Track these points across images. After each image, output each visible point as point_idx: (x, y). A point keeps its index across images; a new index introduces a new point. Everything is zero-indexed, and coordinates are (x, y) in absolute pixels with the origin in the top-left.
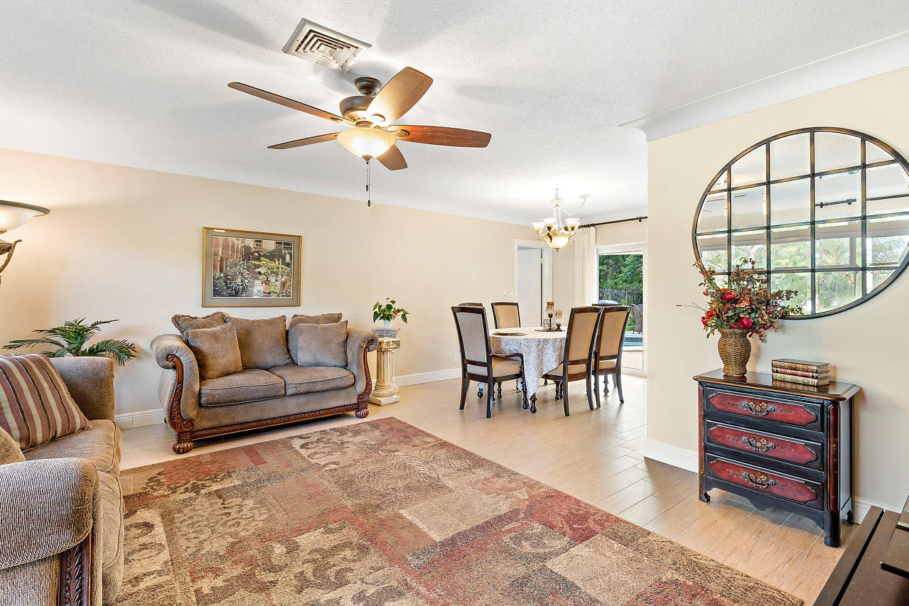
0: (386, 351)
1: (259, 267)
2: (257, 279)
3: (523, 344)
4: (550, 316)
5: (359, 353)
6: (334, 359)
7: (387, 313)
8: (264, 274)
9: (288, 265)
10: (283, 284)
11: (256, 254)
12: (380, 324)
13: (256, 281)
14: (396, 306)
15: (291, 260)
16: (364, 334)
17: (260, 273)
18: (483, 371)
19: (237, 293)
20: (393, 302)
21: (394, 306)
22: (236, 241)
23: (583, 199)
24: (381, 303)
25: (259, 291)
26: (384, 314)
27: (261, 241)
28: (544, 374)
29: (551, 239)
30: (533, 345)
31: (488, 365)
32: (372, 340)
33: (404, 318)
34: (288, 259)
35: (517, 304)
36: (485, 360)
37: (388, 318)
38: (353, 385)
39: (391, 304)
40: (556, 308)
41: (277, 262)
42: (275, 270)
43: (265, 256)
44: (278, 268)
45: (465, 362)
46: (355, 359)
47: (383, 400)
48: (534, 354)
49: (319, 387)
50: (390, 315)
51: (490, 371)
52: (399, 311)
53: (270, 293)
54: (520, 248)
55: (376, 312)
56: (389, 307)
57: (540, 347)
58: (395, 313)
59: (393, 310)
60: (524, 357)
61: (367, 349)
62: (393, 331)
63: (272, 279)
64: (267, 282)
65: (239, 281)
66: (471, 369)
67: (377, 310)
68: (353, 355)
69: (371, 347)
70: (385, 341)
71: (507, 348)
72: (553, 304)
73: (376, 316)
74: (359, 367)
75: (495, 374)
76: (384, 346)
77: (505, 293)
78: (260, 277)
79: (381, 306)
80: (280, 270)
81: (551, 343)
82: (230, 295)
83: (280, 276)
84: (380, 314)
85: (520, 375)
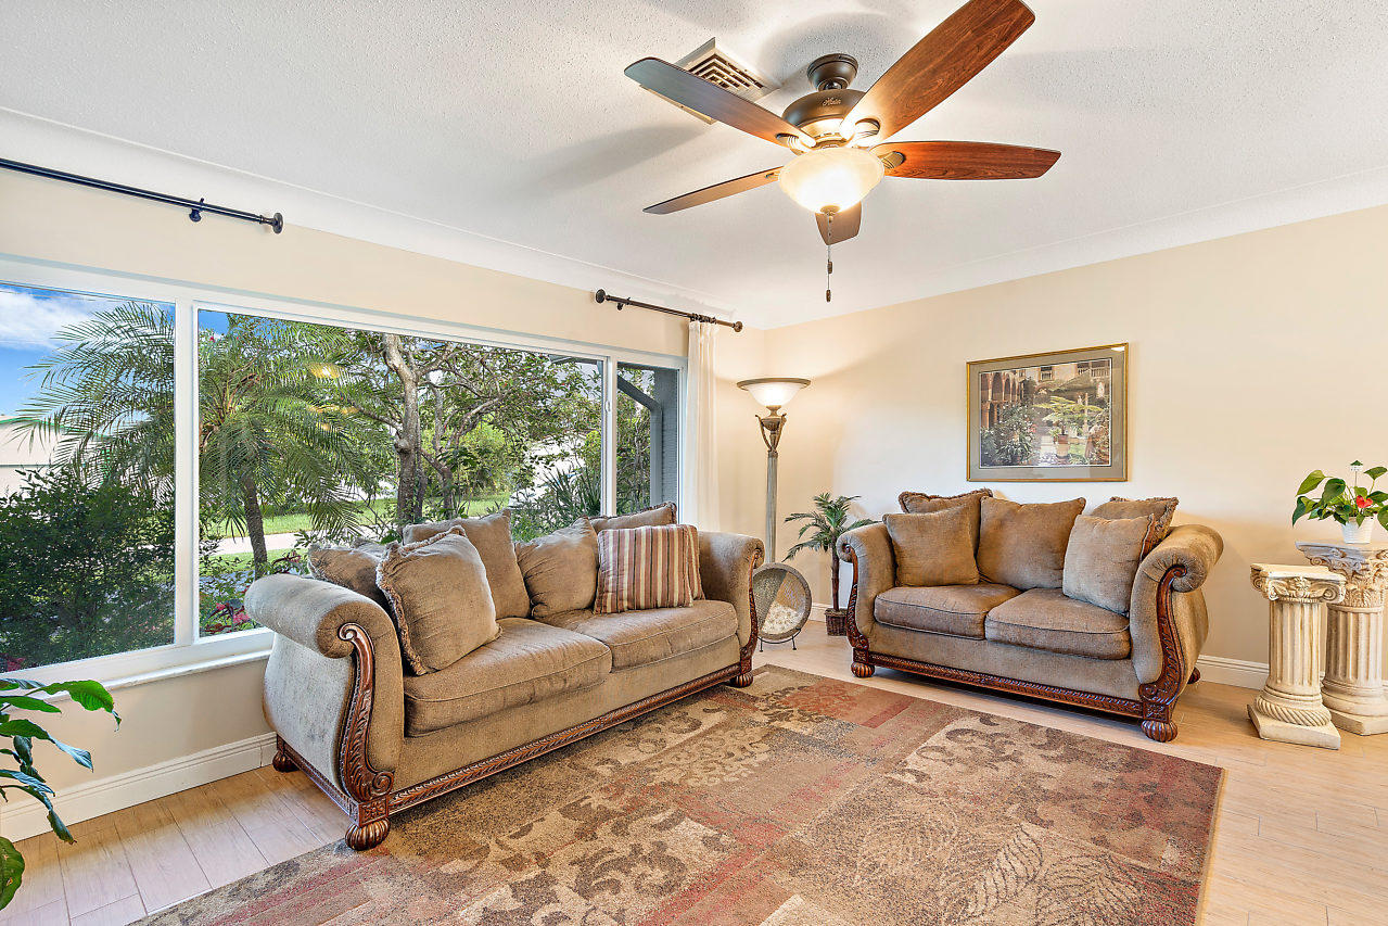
1: (1048, 412)
2: (1045, 433)
6: (1106, 593)
8: (1057, 425)
9: (1101, 403)
10: (1093, 441)
11: (1043, 392)
13: (1043, 438)
15: (1107, 392)
17: (1050, 424)
19: (1012, 460)
22: (1011, 376)
25: (1049, 455)
27: (1051, 368)
34: (1101, 393)
38: (1128, 656)
41: (1080, 400)
42: (1076, 416)
43: (1058, 392)
44: (1083, 411)
49: (1041, 640)
52: (1377, 497)
53: (1067, 457)
58: (1360, 503)
63: (1072, 432)
64: (1062, 439)
65: (1016, 439)
69: (1178, 580)
78: (1051, 431)
80: (1086, 414)
82: (1006, 463)
83: (1086, 426)
84: (1317, 506)
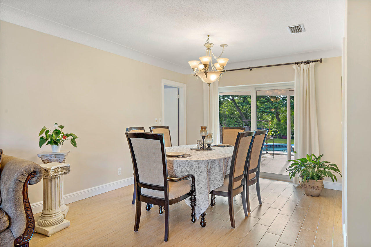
0: (54, 177)
3: (194, 166)
4: (204, 138)
5: (16, 189)
7: (54, 137)
12: (48, 148)
14: (64, 131)
16: (24, 166)
18: (161, 195)
20: (62, 127)
21: (62, 131)
23: (222, 48)
24: (48, 128)
26: (51, 140)
28: (211, 190)
29: (206, 75)
30: (203, 166)
31: (165, 189)
32: (35, 172)
33: (73, 142)
35: (167, 128)
36: (162, 184)
37: (56, 143)
38: (8, 228)
39: (60, 129)
40: (208, 131)
45: (139, 185)
46: (10, 197)
47: (50, 230)
48: (204, 174)
50: (58, 140)
51: (166, 195)
52: (67, 135)
54: (166, 87)
55: (42, 138)
56: (57, 132)
57: (209, 167)
58: (64, 138)
59: (61, 134)
60: (195, 178)
61: (28, 182)
62: (62, 155)
66: (144, 191)
67: (44, 135)
68: (8, 192)
69: (33, 180)
70: (52, 168)
71: (179, 169)
72: (205, 128)
73: (42, 141)
74: (16, 205)
75: (171, 197)
76: (51, 173)
77: (156, 119)
79: (48, 132)
81: (217, 163)
84: (47, 140)
85: (192, 194)
